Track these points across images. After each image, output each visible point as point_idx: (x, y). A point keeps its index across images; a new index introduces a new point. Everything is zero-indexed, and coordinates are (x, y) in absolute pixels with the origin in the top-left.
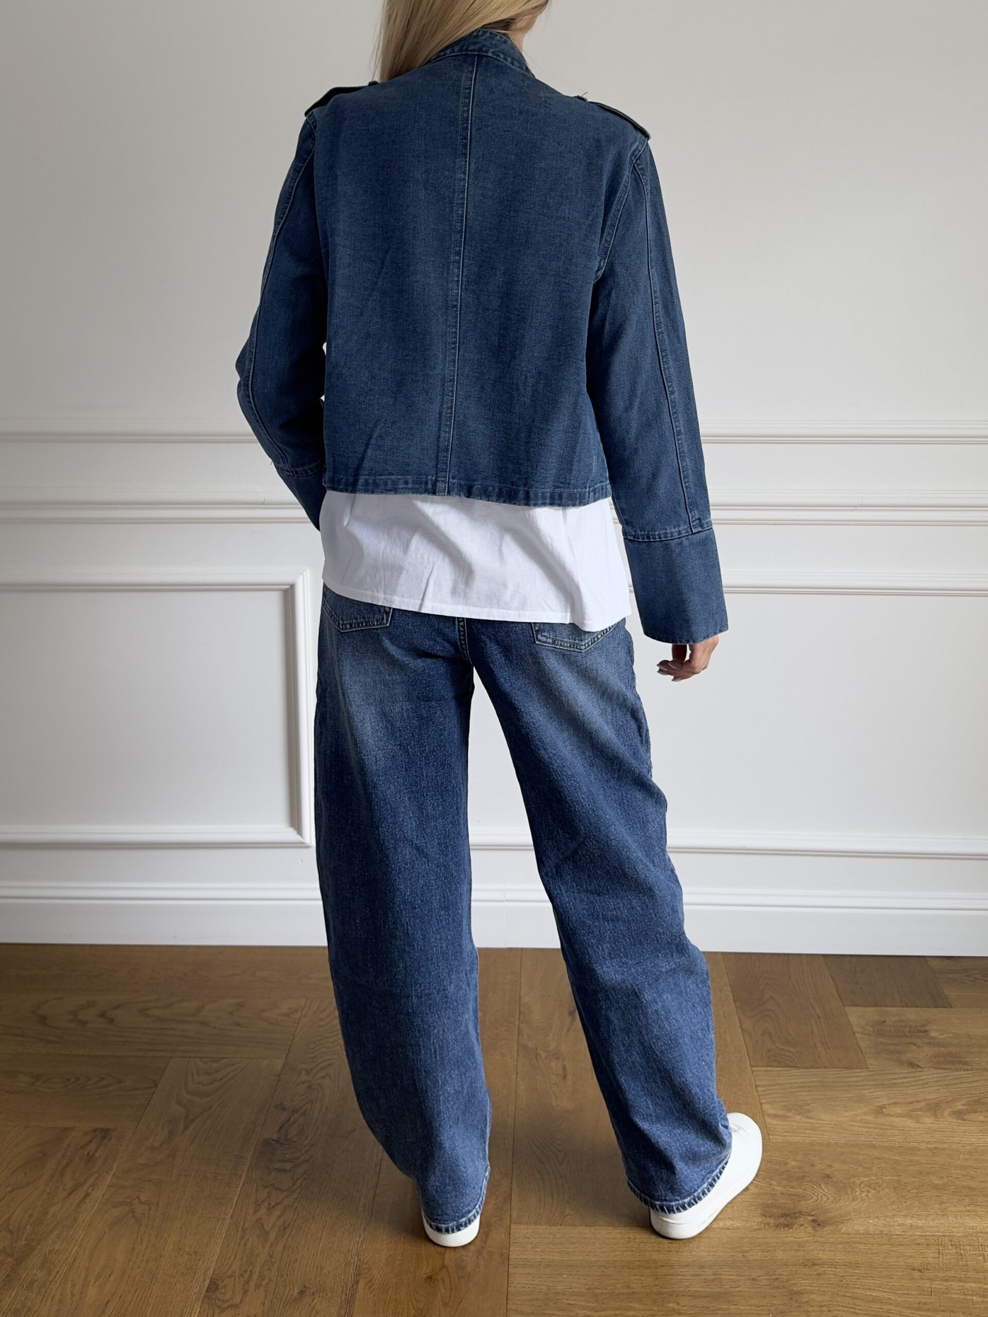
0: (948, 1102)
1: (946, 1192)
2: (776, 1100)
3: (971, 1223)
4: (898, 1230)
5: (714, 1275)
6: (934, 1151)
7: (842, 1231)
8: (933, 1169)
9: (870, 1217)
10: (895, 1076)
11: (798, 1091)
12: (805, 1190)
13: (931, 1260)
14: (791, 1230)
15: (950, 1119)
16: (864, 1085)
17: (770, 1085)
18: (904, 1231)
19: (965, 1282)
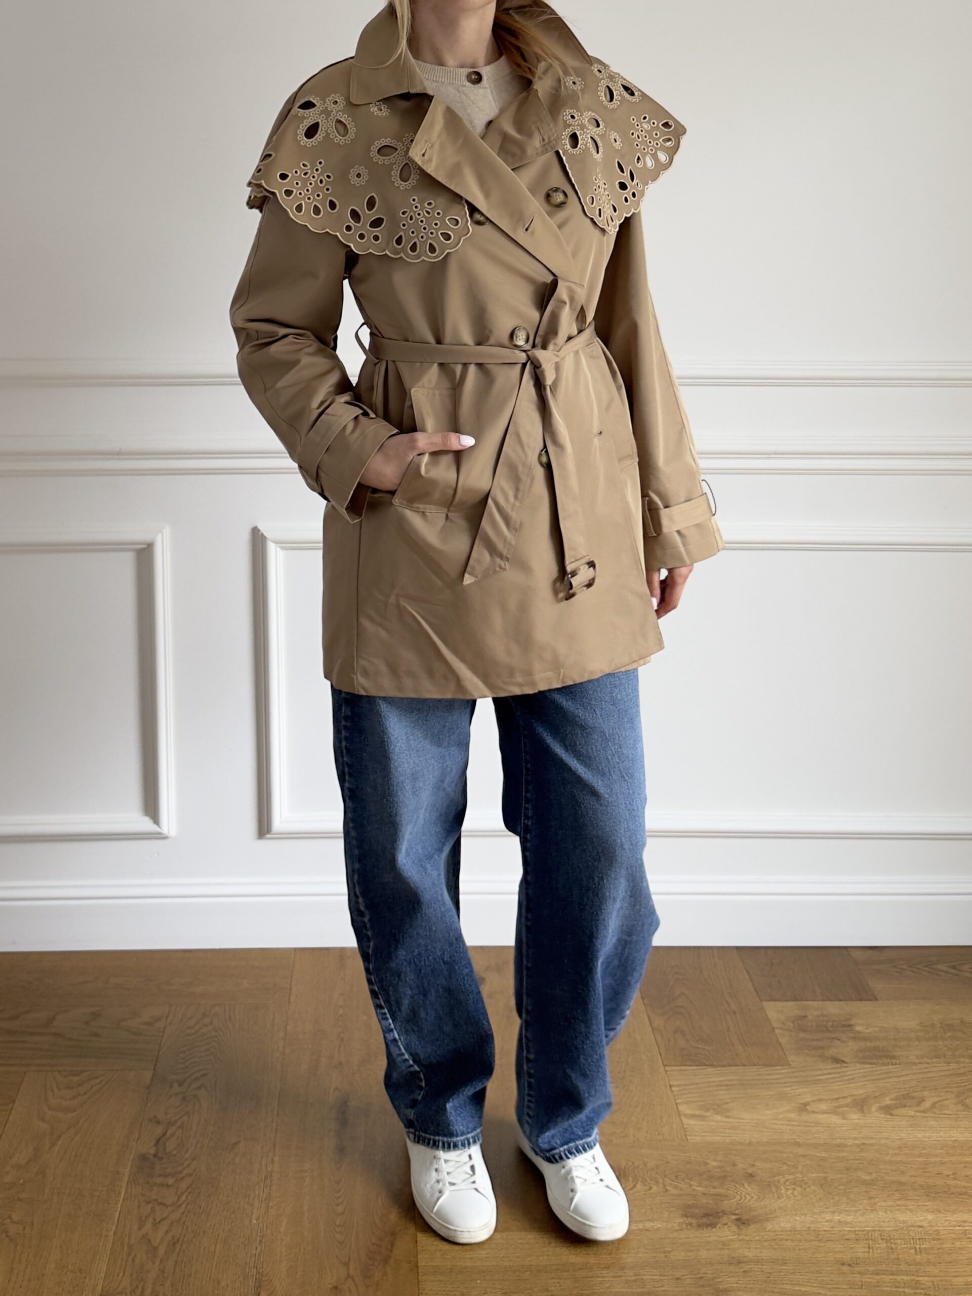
0: (876, 1097)
1: (875, 1187)
2: (692, 1100)
3: (901, 1217)
4: (826, 1226)
5: (636, 1275)
6: (862, 1147)
7: (768, 1229)
8: (861, 1165)
9: (796, 1215)
10: (820, 1072)
11: (717, 1090)
12: (727, 1189)
13: (861, 1255)
14: (714, 1229)
15: (877, 1114)
16: (786, 1083)
17: (685, 1085)
18: (832, 1227)
19: (898, 1275)
